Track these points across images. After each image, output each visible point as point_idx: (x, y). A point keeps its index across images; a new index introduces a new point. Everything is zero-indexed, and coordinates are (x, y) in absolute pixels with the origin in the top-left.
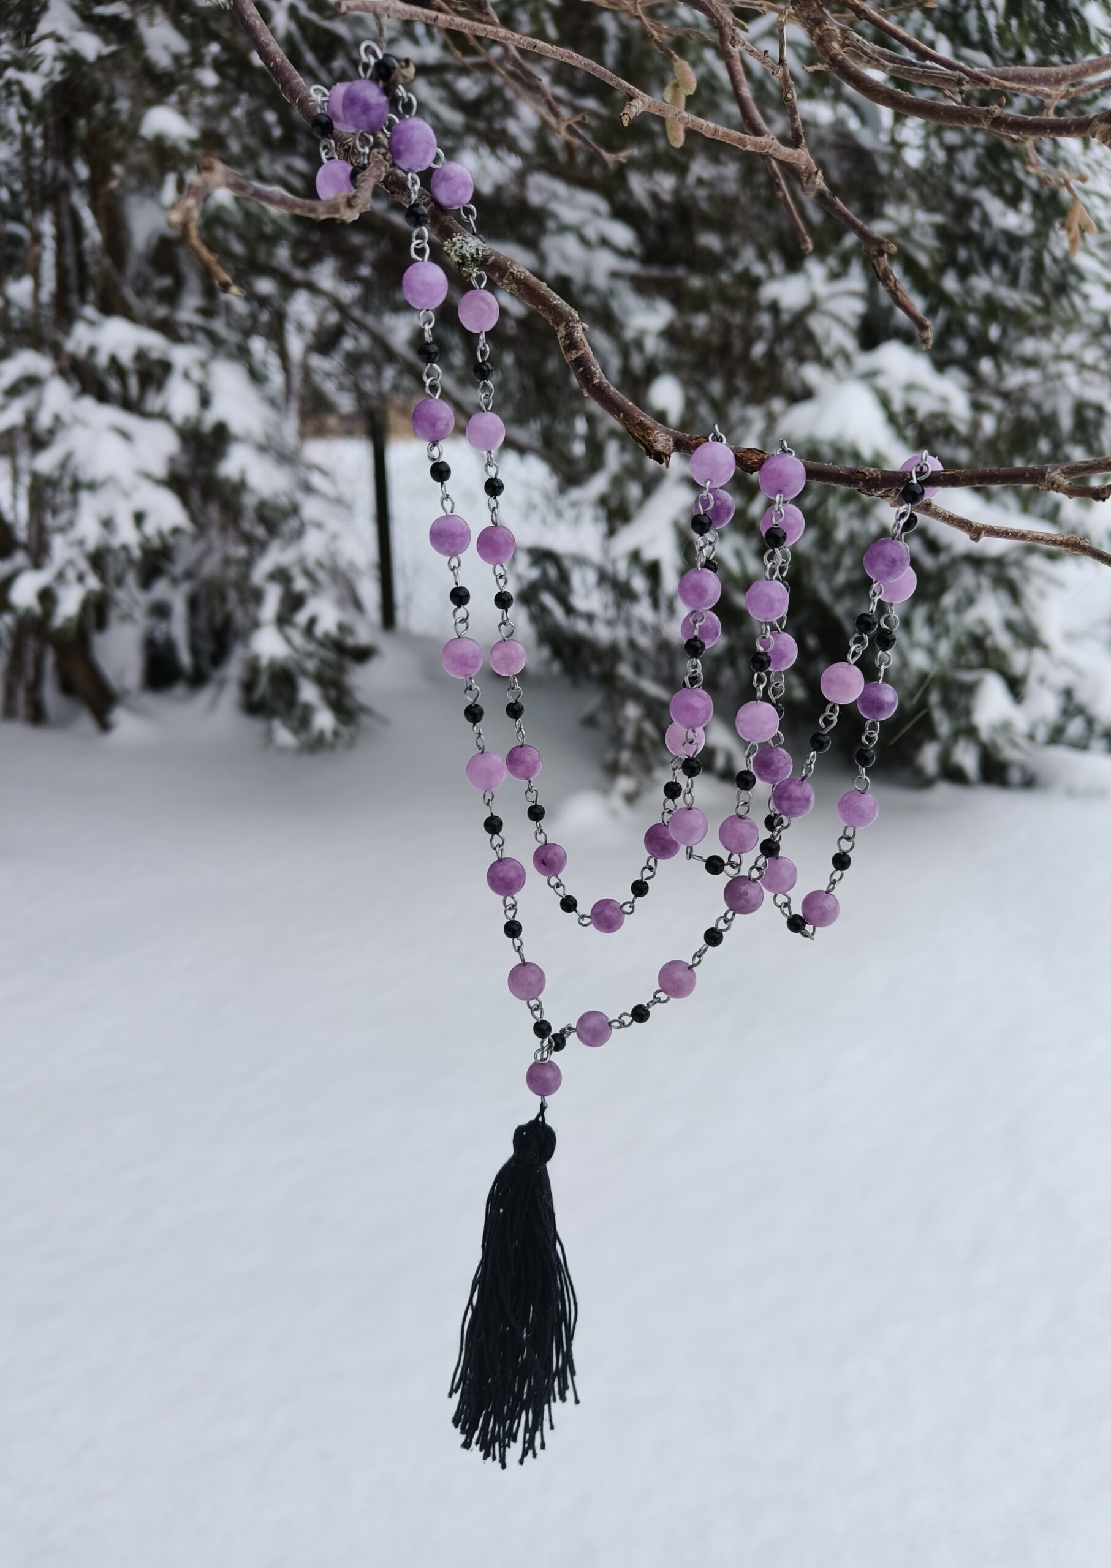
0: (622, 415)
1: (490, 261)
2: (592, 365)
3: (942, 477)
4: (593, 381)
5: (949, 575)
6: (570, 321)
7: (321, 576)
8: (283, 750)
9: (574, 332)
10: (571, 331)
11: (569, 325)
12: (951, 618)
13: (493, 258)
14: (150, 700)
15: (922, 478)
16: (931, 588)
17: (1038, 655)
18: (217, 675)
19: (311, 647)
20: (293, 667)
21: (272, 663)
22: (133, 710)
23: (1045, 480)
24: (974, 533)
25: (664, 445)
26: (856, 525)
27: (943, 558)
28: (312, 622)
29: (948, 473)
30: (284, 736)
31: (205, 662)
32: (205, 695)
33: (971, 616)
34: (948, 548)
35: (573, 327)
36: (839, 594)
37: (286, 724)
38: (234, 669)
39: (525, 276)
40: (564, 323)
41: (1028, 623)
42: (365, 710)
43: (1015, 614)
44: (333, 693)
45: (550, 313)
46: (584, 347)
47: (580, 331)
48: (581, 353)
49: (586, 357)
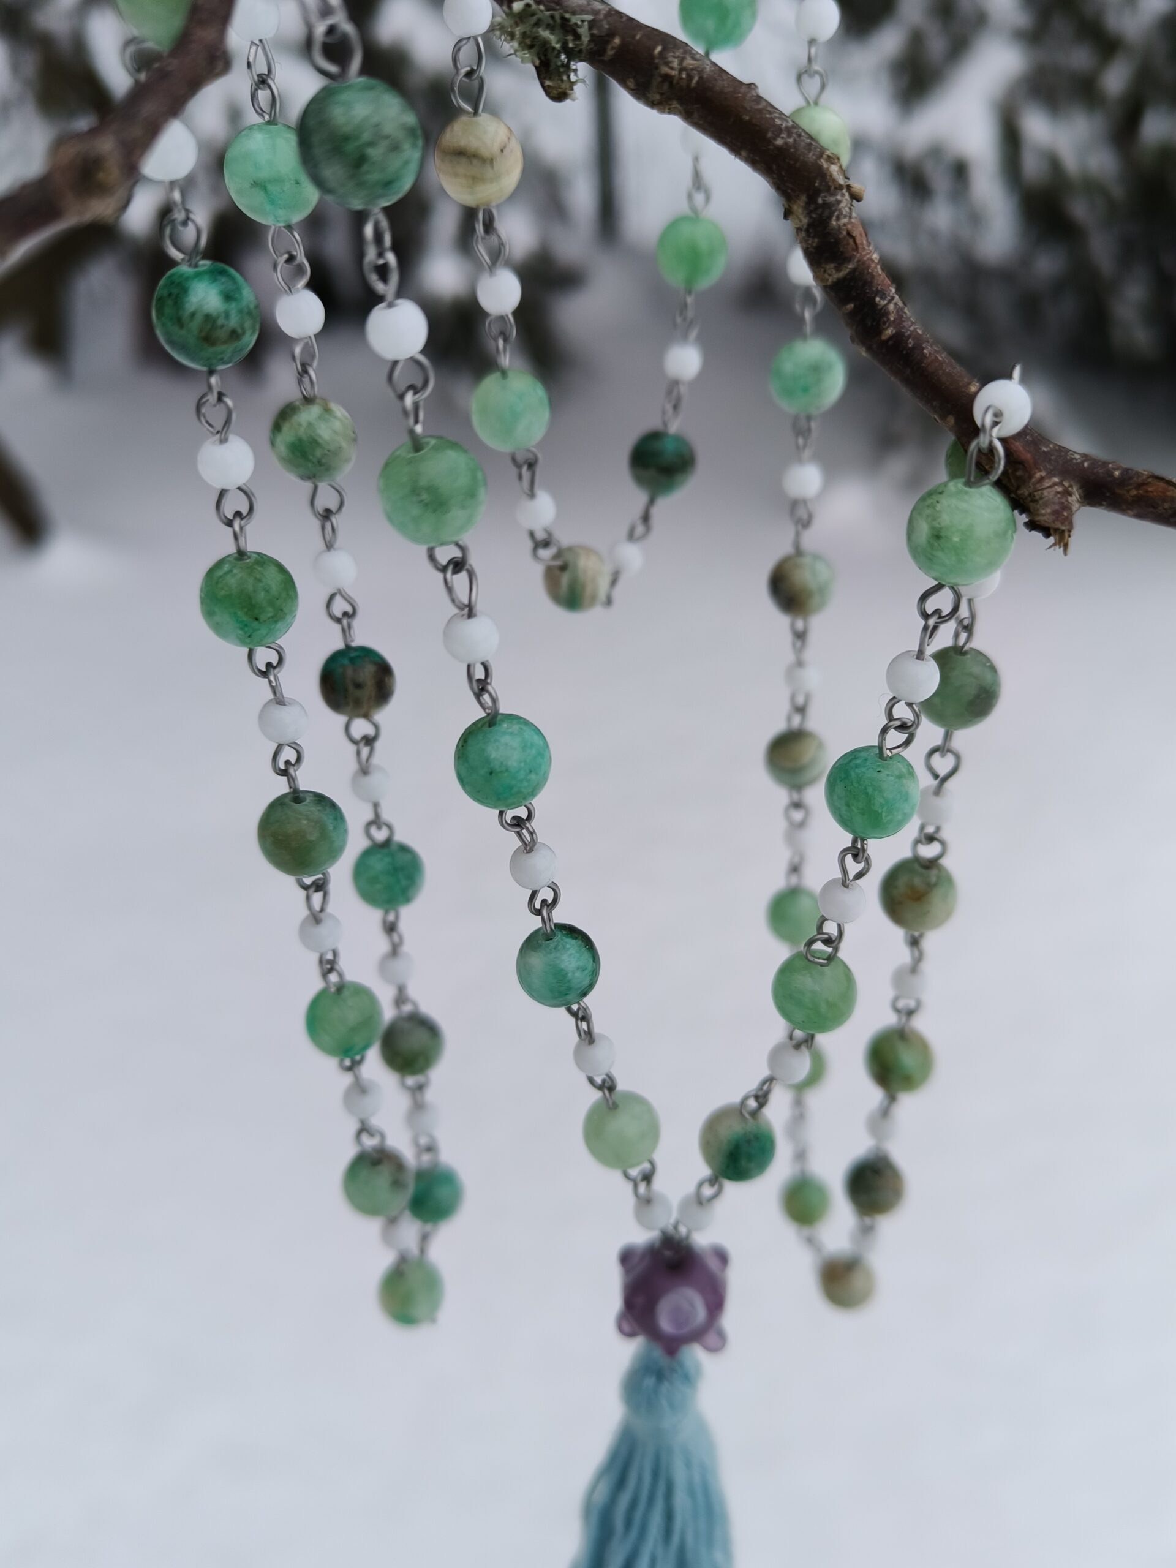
46: (857, 248)
47: (846, 211)
48: (851, 266)
49: (865, 282)
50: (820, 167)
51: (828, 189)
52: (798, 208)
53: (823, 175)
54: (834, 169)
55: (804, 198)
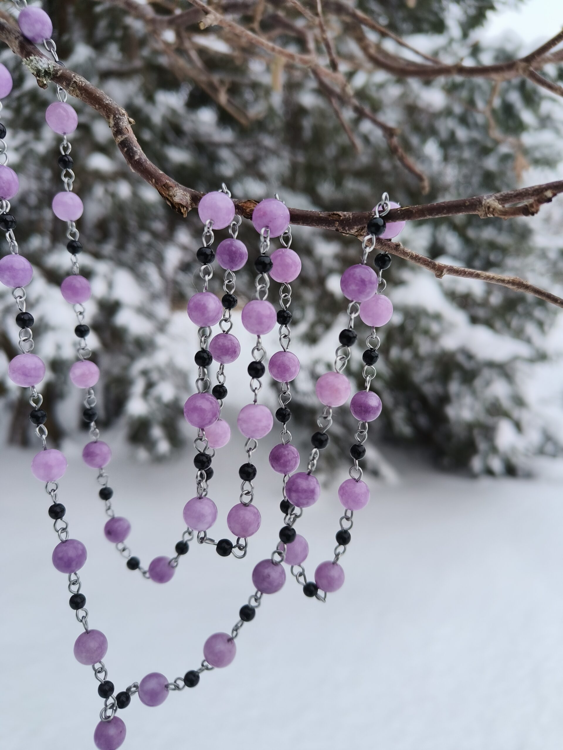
0: (154, 180)
1: (59, 74)
2: (135, 146)
3: (399, 212)
4: (134, 157)
5: (477, 372)
6: (116, 114)
7: (167, 372)
8: (141, 462)
9: (120, 122)
10: (117, 121)
11: (116, 117)
12: (481, 391)
13: (61, 71)
15: (384, 214)
19: (160, 408)
20: (149, 418)
21: (139, 417)
23: (482, 206)
24: (437, 270)
25: (182, 198)
26: (430, 346)
27: (475, 362)
28: (160, 396)
29: (404, 208)
30: (143, 455)
31: (111, 414)
33: (489, 392)
34: (477, 358)
35: (119, 118)
36: (426, 381)
37: (145, 448)
39: (85, 84)
40: (113, 116)
41: (519, 394)
44: (170, 432)
45: (104, 110)
48: (126, 136)
49: (131, 142)
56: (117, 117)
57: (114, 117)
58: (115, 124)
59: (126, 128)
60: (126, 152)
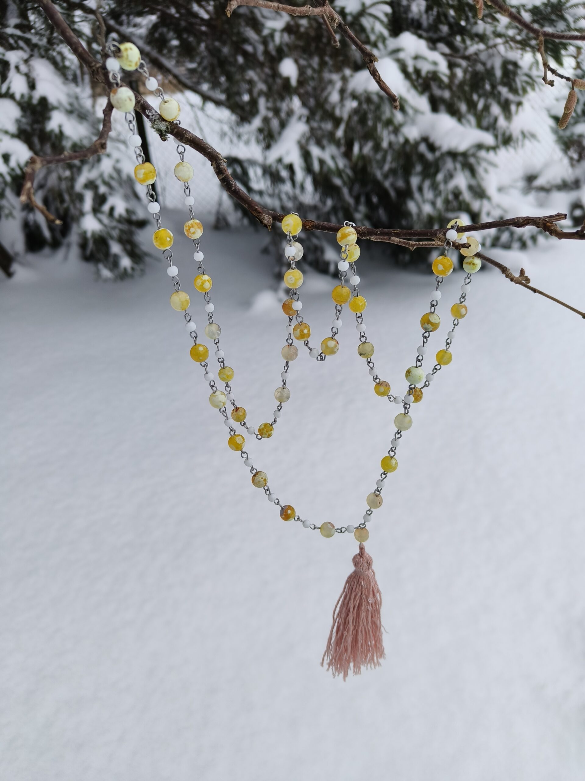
0: (247, 205)
1: (175, 131)
2: (231, 181)
4: (232, 188)
5: (440, 163)
7: (114, 183)
8: (106, 280)
9: (220, 165)
10: (218, 165)
12: (442, 187)
14: (31, 258)
16: (432, 170)
17: (485, 202)
18: (65, 241)
19: (114, 224)
20: (104, 234)
21: (94, 234)
22: (22, 264)
25: (268, 221)
26: (393, 138)
27: (438, 154)
28: (112, 209)
30: (106, 273)
31: (58, 235)
32: (61, 253)
33: (452, 185)
34: (439, 148)
36: (386, 176)
37: (106, 266)
38: (74, 238)
41: (479, 186)
42: (146, 254)
43: (473, 182)
44: (129, 247)
46: (226, 172)
47: (223, 164)
48: (225, 175)
49: (228, 178)
50: (217, 156)
51: (219, 160)
52: (214, 164)
53: (218, 157)
54: (220, 156)
55: (215, 162)
56: (218, 162)
57: (215, 163)
58: (217, 167)
59: (224, 169)
60: (226, 185)
